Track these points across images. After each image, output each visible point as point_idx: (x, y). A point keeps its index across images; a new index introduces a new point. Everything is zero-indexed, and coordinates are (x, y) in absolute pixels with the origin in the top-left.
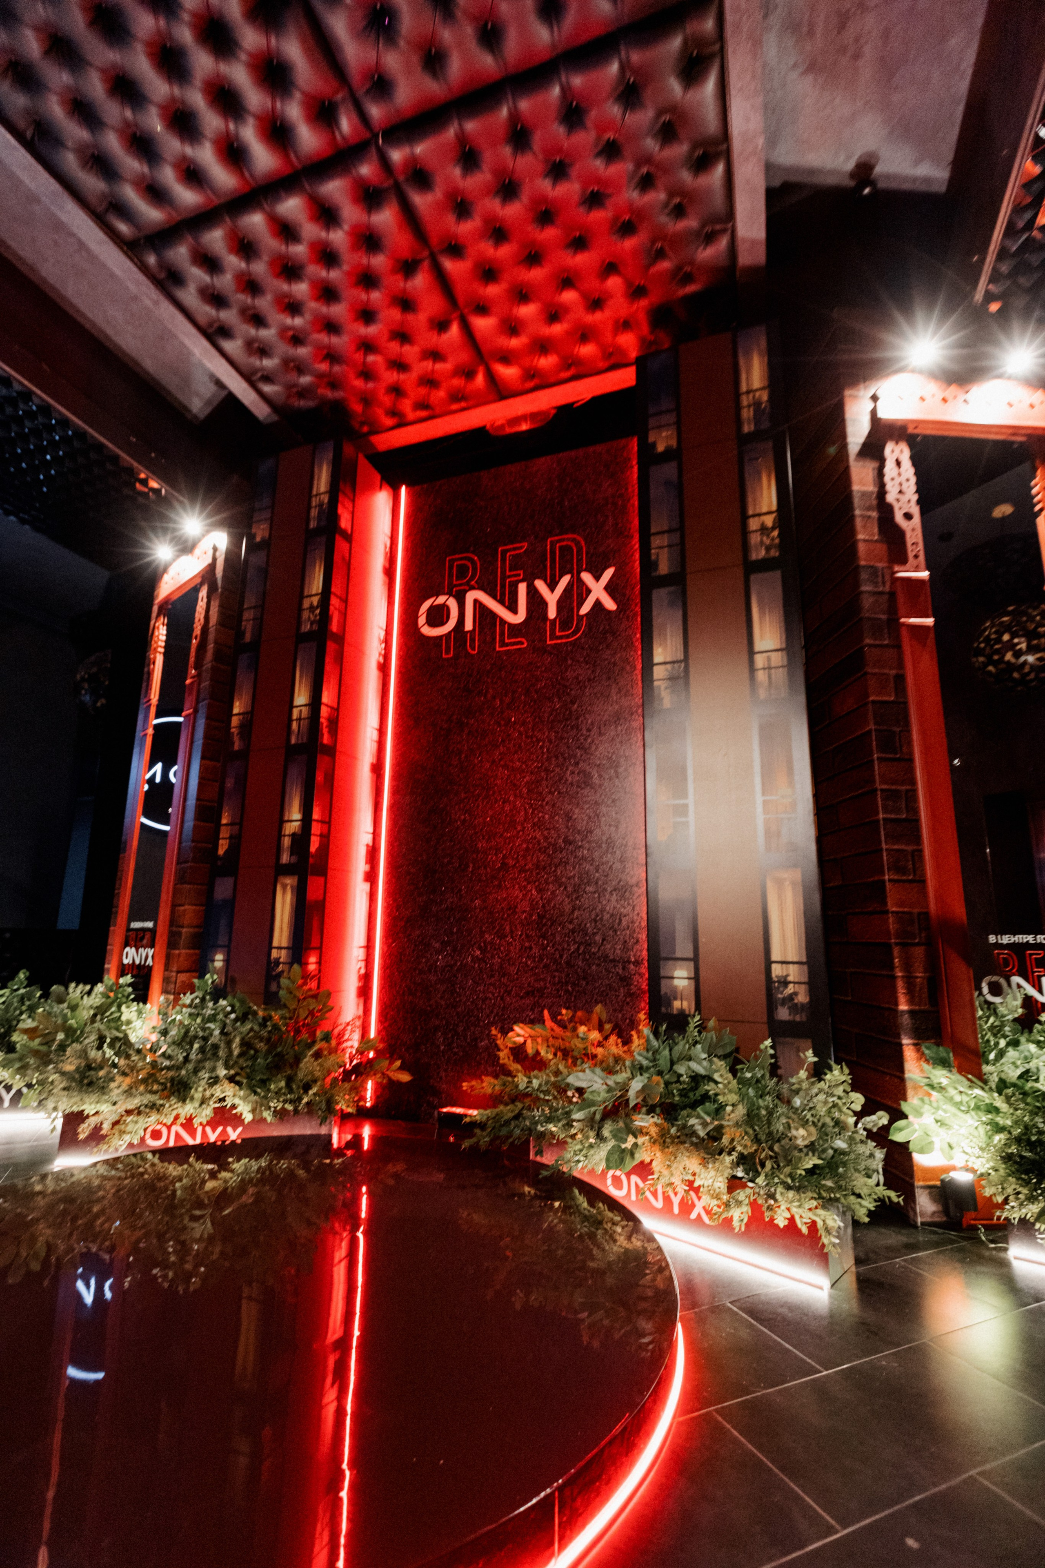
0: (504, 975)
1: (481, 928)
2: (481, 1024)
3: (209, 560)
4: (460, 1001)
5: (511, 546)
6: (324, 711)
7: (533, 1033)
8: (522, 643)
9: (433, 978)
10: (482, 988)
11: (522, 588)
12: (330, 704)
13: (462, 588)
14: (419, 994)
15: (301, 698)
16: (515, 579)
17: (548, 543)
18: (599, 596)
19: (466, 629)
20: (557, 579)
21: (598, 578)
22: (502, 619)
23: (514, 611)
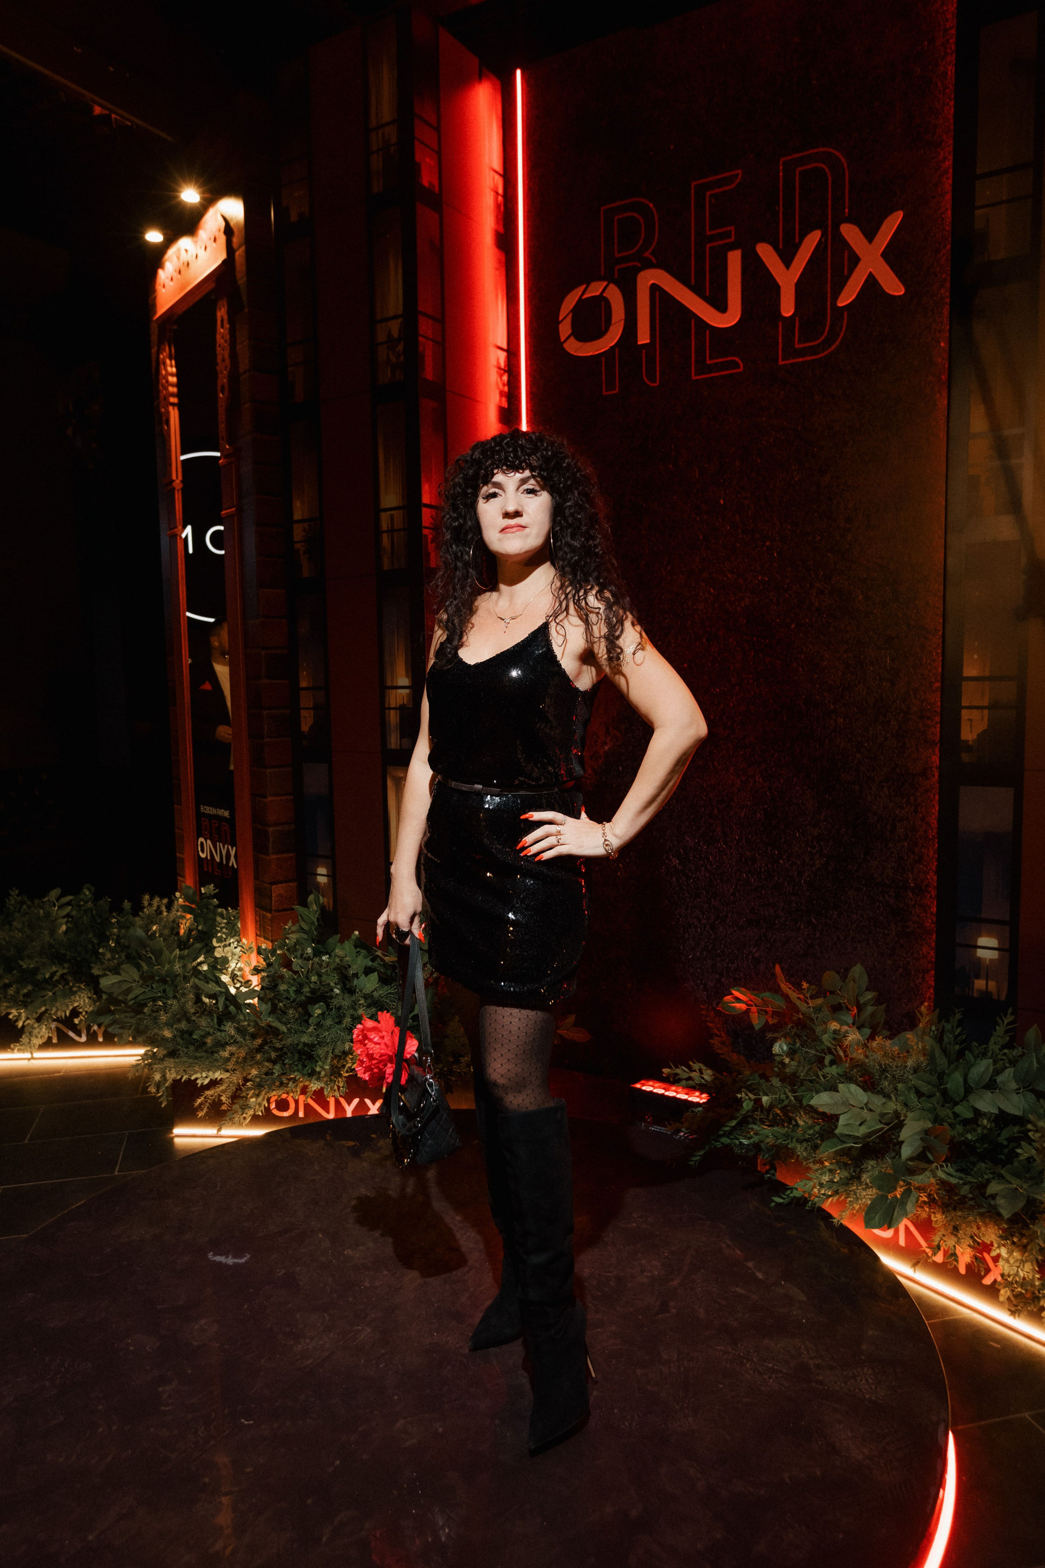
0: (715, 895)
3: (223, 256)
5: (715, 178)
6: (427, 516)
7: (759, 1001)
8: (737, 366)
11: (735, 259)
12: (433, 504)
13: (632, 264)
15: (390, 498)
16: (721, 243)
17: (781, 168)
18: (871, 270)
19: (639, 343)
20: (797, 241)
21: (870, 235)
22: (700, 322)
23: (721, 306)
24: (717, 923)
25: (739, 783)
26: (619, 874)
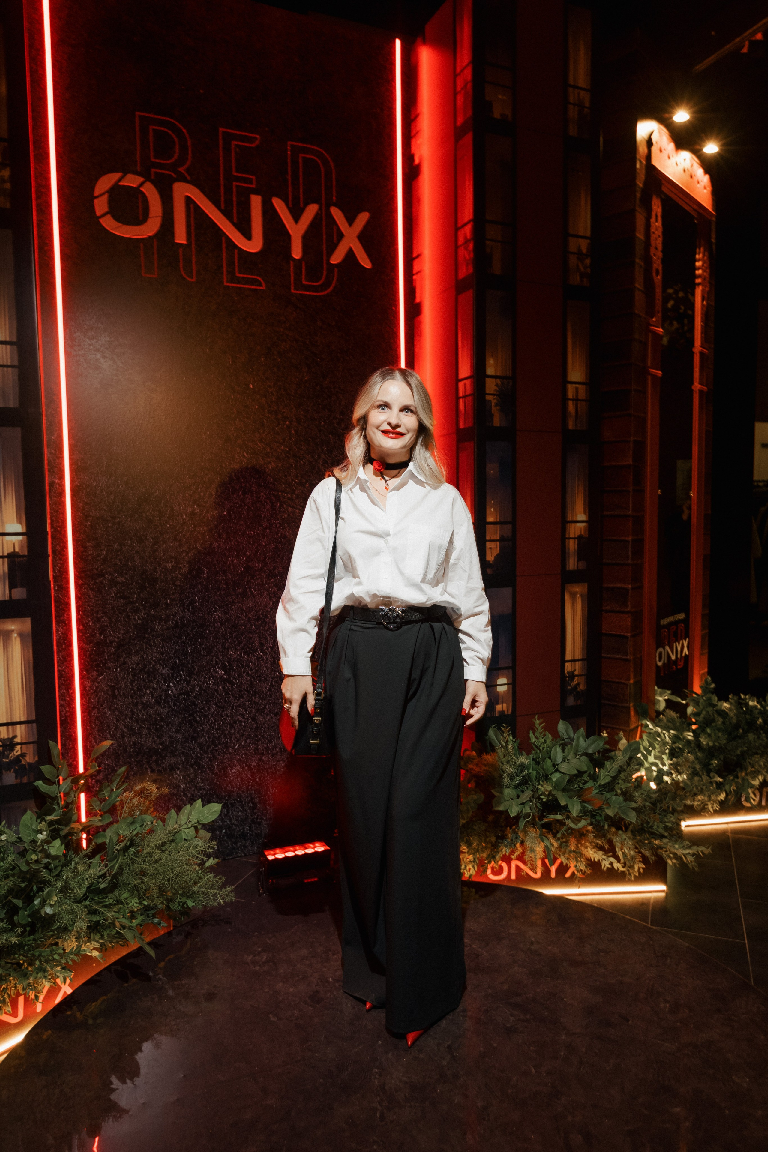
0: (255, 693)
1: (223, 644)
2: (231, 750)
4: (203, 730)
5: (238, 133)
8: (260, 285)
9: (163, 711)
10: (229, 711)
11: (256, 202)
13: (167, 172)
14: (145, 732)
16: (246, 185)
17: (289, 148)
18: (351, 245)
19: (177, 241)
20: (302, 205)
21: (351, 221)
22: (230, 242)
23: (248, 235)
24: (257, 714)
25: (271, 603)
26: (170, 692)
